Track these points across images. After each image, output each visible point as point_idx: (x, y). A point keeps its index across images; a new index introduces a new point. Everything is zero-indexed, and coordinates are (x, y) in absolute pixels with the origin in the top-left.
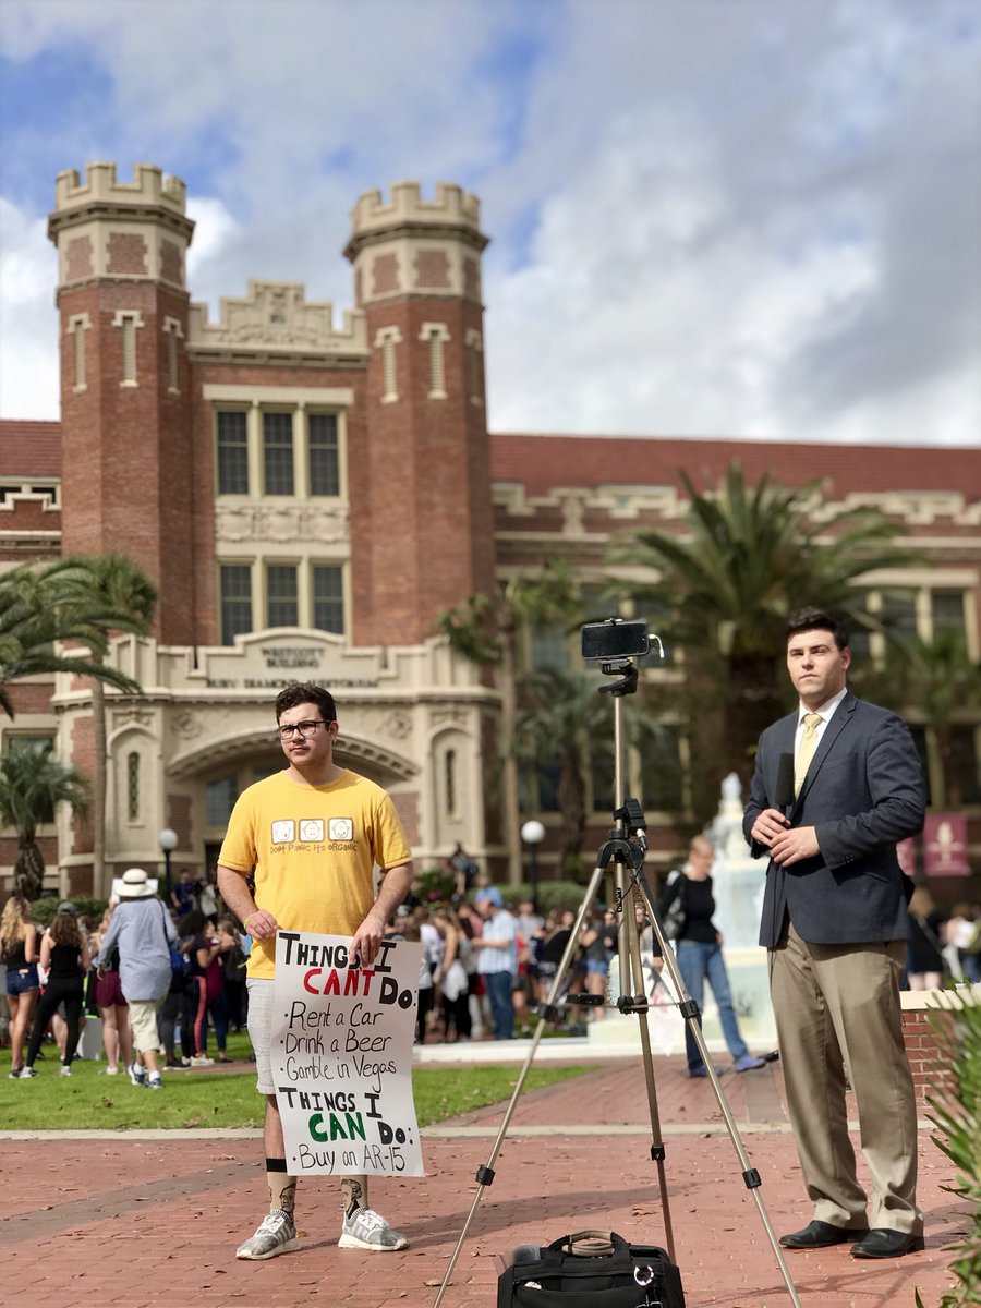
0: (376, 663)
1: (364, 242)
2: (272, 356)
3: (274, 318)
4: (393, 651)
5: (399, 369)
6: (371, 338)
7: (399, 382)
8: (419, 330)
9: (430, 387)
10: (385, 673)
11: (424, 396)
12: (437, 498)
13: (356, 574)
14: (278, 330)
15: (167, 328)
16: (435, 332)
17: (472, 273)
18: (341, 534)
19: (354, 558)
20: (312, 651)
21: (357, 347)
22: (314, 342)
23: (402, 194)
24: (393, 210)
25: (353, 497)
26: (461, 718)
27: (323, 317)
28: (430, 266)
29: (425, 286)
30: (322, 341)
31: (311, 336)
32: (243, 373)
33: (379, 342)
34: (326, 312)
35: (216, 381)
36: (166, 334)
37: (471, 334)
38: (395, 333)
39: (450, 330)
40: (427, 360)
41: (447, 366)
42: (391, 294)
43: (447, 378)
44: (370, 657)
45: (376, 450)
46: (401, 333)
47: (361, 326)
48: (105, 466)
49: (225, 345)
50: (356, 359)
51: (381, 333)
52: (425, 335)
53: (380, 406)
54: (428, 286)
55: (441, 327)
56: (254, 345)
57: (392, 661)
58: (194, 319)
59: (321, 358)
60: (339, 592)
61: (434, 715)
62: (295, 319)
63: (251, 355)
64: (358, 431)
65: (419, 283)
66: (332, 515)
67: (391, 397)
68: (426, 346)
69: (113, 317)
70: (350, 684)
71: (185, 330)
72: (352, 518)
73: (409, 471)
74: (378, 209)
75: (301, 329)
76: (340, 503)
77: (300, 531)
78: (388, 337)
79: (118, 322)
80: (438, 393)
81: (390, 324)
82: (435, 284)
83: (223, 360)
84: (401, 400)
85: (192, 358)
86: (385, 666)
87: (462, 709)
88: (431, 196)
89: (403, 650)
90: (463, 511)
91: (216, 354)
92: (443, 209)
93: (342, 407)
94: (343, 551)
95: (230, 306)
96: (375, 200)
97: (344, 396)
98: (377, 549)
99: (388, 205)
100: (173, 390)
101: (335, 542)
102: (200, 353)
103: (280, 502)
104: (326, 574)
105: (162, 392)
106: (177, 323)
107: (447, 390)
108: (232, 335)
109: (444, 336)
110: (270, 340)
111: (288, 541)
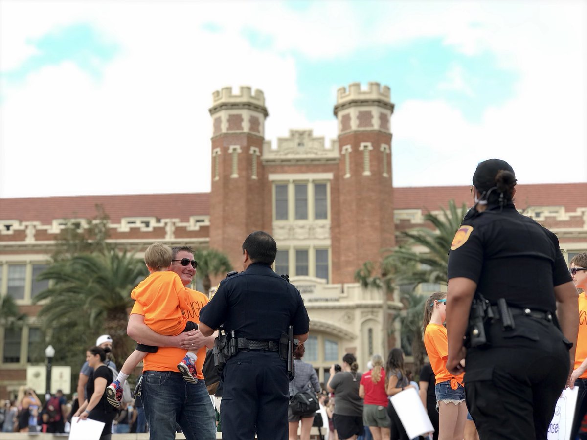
0: (340, 290)
1: (338, 109)
2: (298, 160)
3: (299, 144)
4: (346, 285)
5: (351, 163)
6: (341, 150)
7: (351, 168)
8: (359, 146)
9: (363, 169)
10: (342, 295)
11: (361, 175)
12: (366, 218)
13: (334, 253)
14: (301, 149)
15: (251, 152)
16: (366, 146)
17: (384, 120)
18: (327, 235)
19: (333, 246)
20: (310, 286)
21: (335, 154)
22: (316, 154)
23: (353, 88)
24: (349, 95)
25: (333, 220)
26: (375, 314)
27: (320, 143)
28: (365, 118)
29: (362, 127)
30: (320, 153)
31: (315, 151)
32: (286, 168)
33: (344, 152)
34: (321, 141)
35: (274, 172)
36: (251, 155)
37: (383, 146)
38: (349, 148)
39: (373, 146)
40: (362, 158)
41: (371, 161)
42: (348, 131)
43: (371, 166)
44: (336, 288)
45: (342, 198)
46: (352, 148)
47: (337, 146)
48: (224, 210)
49: (278, 157)
50: (334, 160)
51: (344, 148)
52: (362, 148)
53: (344, 180)
54: (364, 127)
55: (369, 144)
56: (290, 157)
57: (346, 290)
58: (265, 147)
59: (319, 160)
60: (327, 260)
61: (363, 313)
62: (308, 144)
63: (289, 161)
64: (336, 190)
65: (359, 125)
66: (323, 227)
67: (348, 176)
68: (362, 153)
69: (228, 148)
70: (327, 300)
71: (261, 152)
72: (332, 228)
73: (354, 207)
74: (343, 95)
75: (311, 148)
76: (327, 222)
77: (309, 234)
78: (347, 149)
79: (231, 151)
80: (367, 173)
81: (347, 144)
82: (366, 125)
83: (278, 163)
84: (351, 176)
85: (264, 163)
86: (343, 292)
87: (375, 310)
88: (364, 88)
89: (351, 285)
90: (377, 224)
91: (274, 161)
92: (370, 93)
93: (329, 180)
94: (328, 243)
95: (281, 141)
96: (342, 91)
97: (330, 176)
98: (342, 241)
99: (347, 93)
100: (254, 177)
101: (325, 239)
102: (267, 161)
103: (301, 222)
104: (321, 253)
105: (248, 179)
106: (257, 149)
107: (371, 171)
108: (282, 153)
109: (370, 148)
110: (298, 153)
111: (305, 239)
